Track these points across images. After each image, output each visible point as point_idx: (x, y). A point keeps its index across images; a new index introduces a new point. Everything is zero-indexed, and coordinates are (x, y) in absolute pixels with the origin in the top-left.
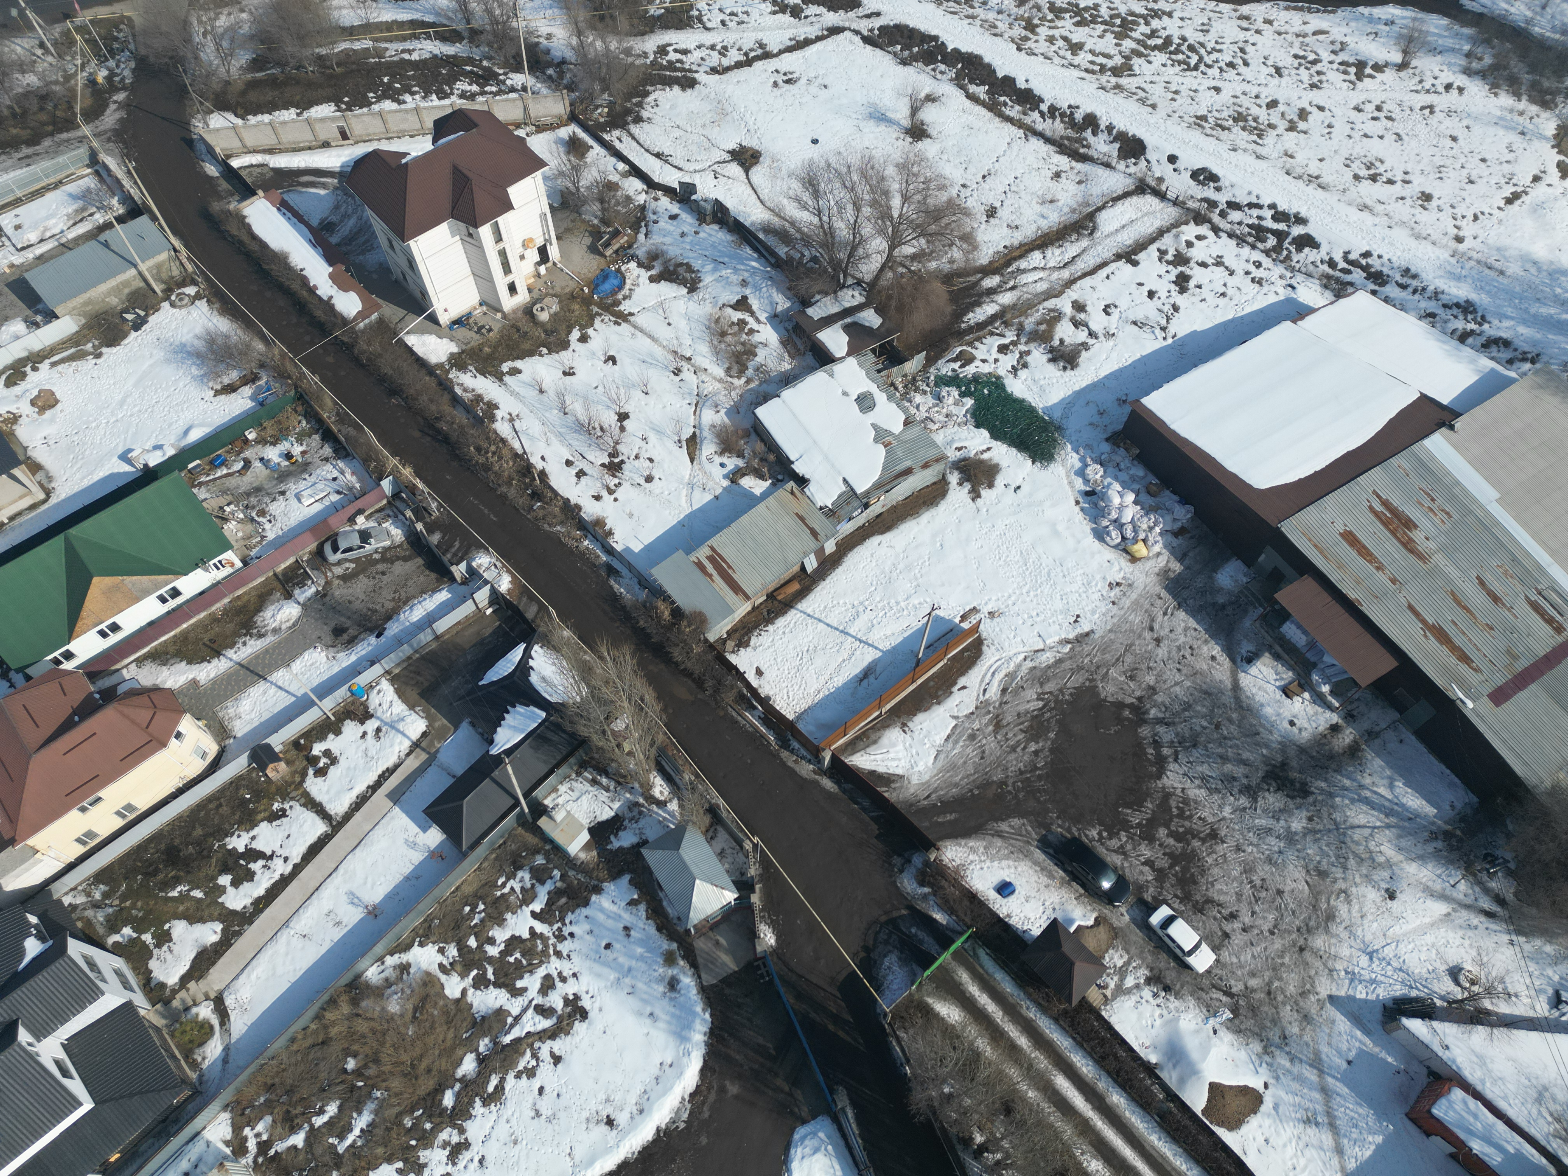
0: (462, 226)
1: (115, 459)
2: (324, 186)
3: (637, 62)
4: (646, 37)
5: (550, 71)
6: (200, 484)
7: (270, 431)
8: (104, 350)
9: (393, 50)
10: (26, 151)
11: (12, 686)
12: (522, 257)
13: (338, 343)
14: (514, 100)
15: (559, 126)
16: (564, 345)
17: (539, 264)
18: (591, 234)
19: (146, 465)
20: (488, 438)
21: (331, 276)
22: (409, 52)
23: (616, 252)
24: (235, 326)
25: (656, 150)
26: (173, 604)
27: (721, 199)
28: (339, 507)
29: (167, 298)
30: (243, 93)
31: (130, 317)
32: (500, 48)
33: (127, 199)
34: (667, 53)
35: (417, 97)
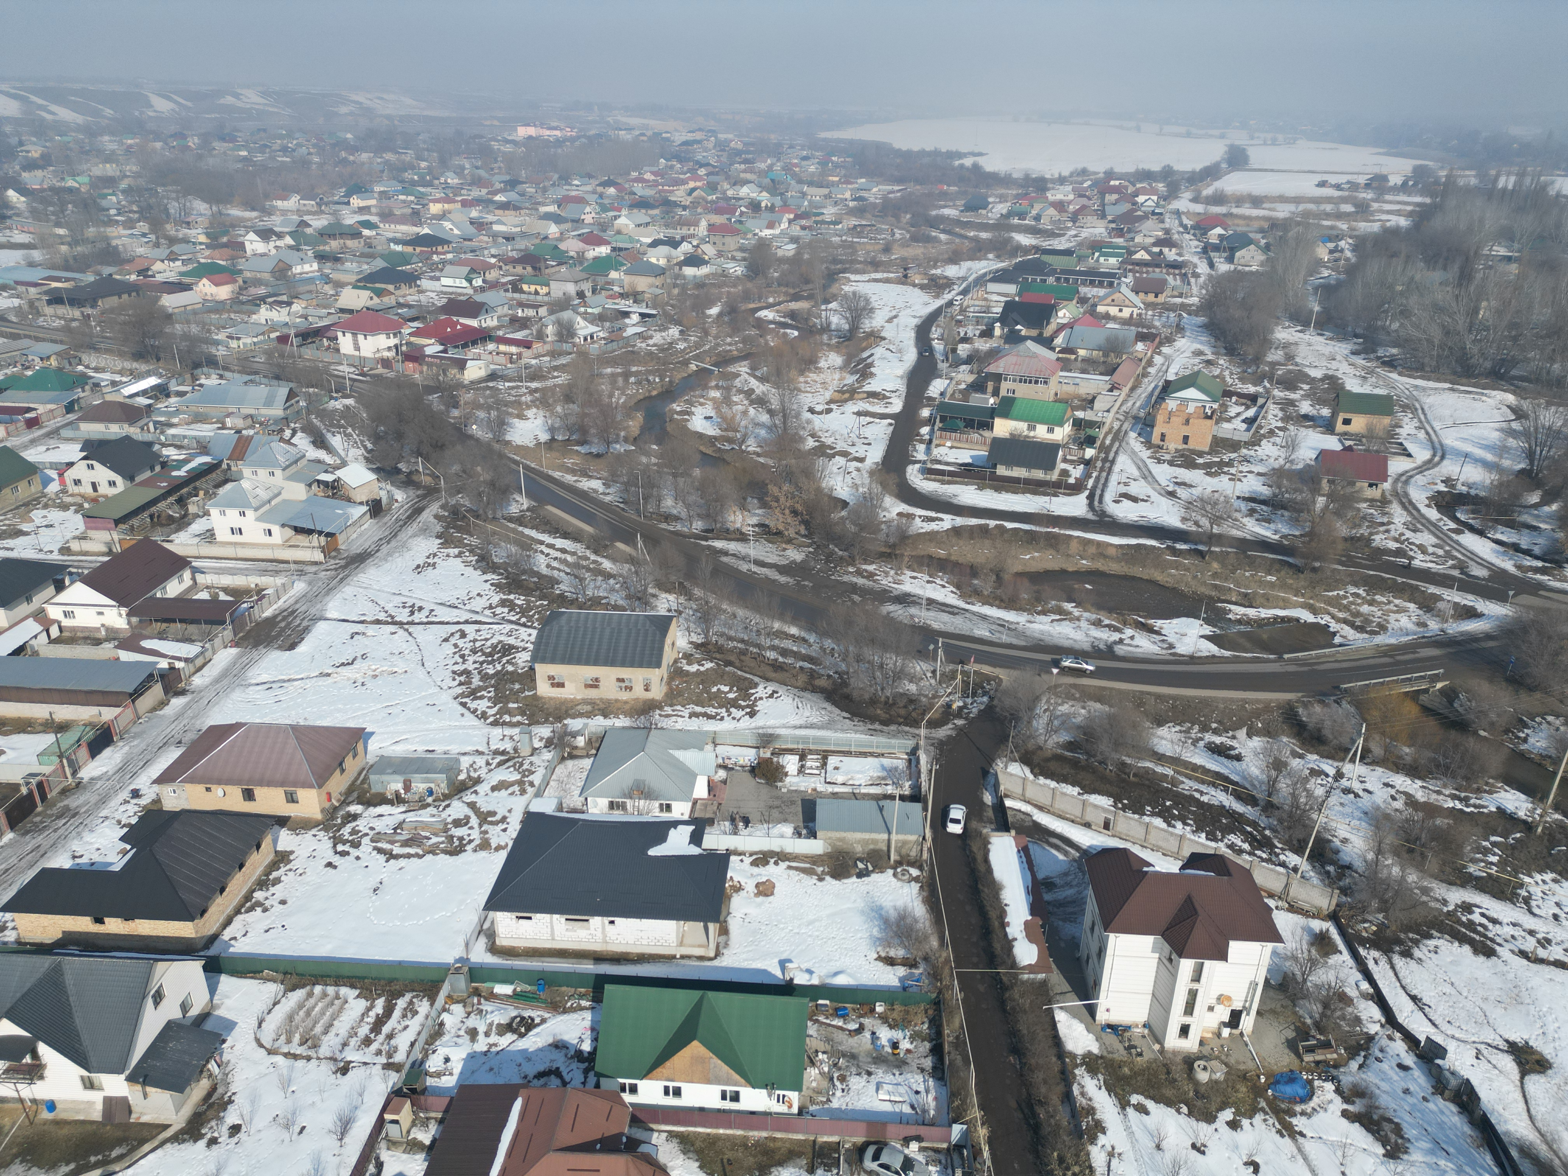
0: (1167, 948)
1: (776, 960)
2: (1066, 853)
3: (1432, 904)
4: (1454, 888)
5: (1331, 868)
6: (817, 1021)
7: (895, 1015)
8: (828, 878)
9: (1187, 786)
10: (877, 726)
11: (584, 1083)
12: (1211, 1009)
13: (996, 979)
14: (1279, 873)
15: (1314, 917)
16: (1209, 1118)
17: (1225, 1025)
18: (1297, 1029)
19: (792, 980)
20: (1077, 1155)
21: (1026, 923)
22: (1202, 793)
23: (1317, 1063)
24: (927, 916)
25: (1414, 992)
26: (728, 1105)
27: (1475, 1082)
28: (904, 1120)
29: (894, 868)
30: (1048, 760)
31: (861, 865)
32: (1289, 828)
33: (917, 787)
34: (1471, 912)
35: (1188, 828)
